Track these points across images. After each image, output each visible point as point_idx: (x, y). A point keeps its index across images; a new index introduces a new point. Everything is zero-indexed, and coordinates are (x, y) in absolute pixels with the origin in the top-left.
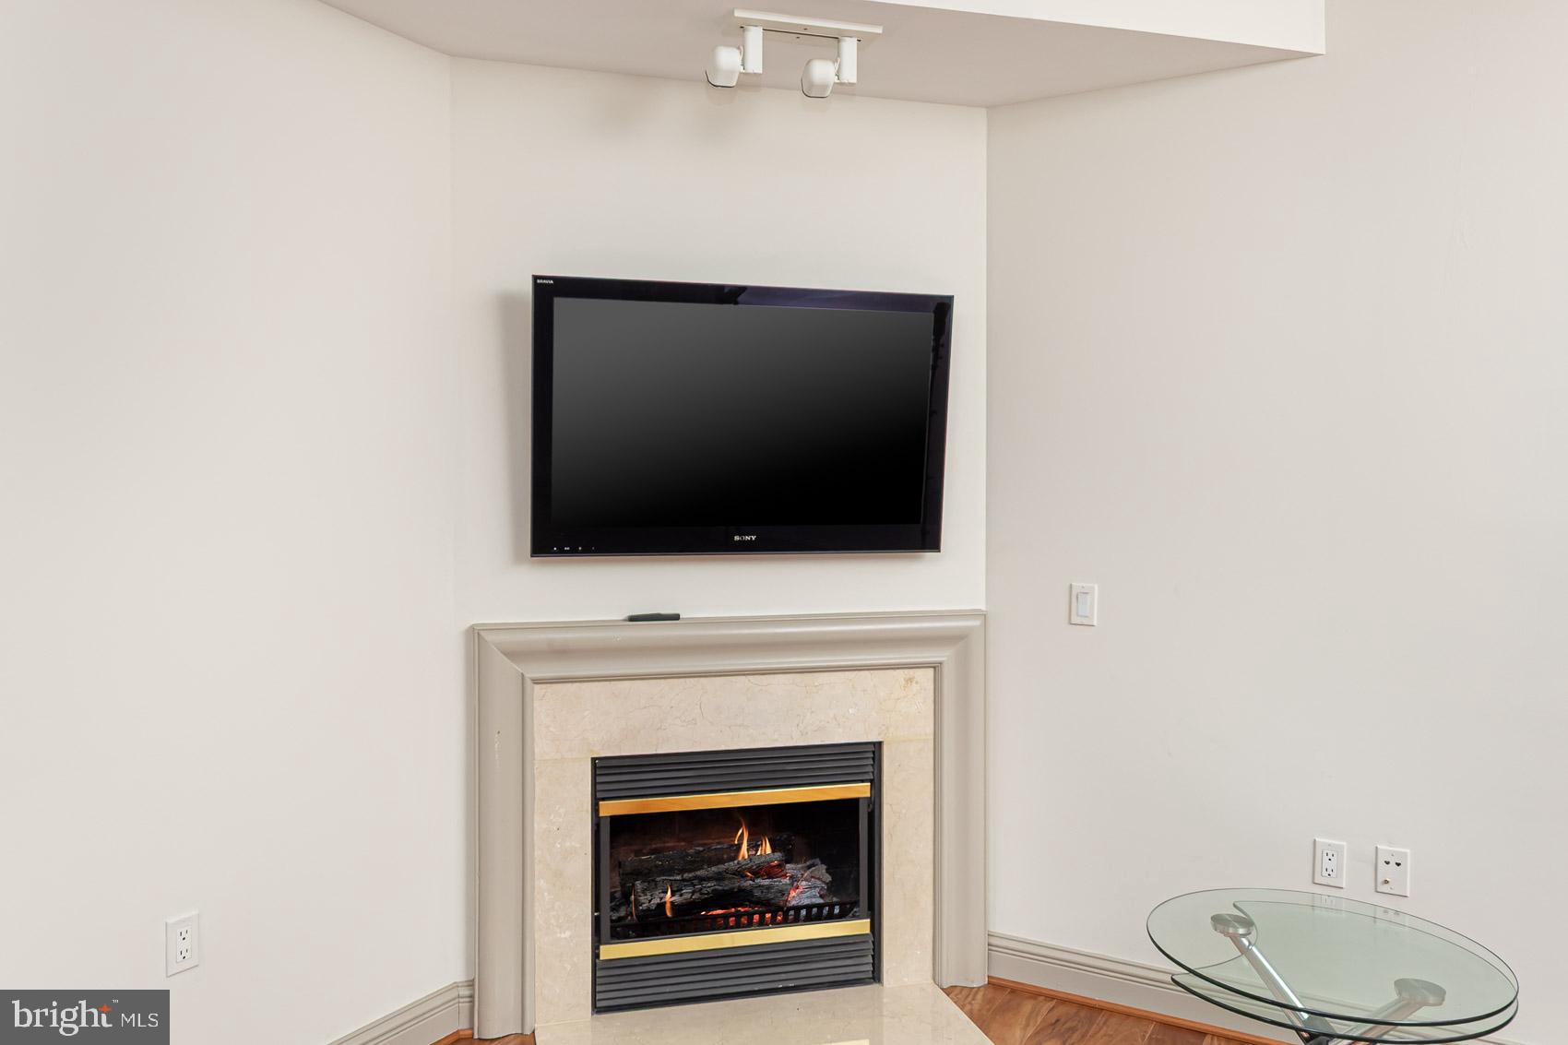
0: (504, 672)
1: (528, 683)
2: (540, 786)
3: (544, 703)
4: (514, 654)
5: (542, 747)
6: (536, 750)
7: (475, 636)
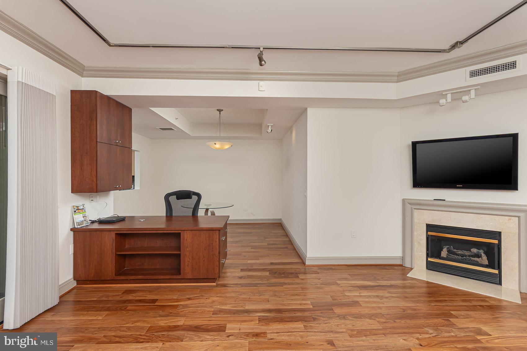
0: (408, 207)
1: (413, 209)
2: (415, 227)
3: (416, 213)
4: (410, 204)
5: (416, 220)
6: (415, 220)
7: (404, 201)
